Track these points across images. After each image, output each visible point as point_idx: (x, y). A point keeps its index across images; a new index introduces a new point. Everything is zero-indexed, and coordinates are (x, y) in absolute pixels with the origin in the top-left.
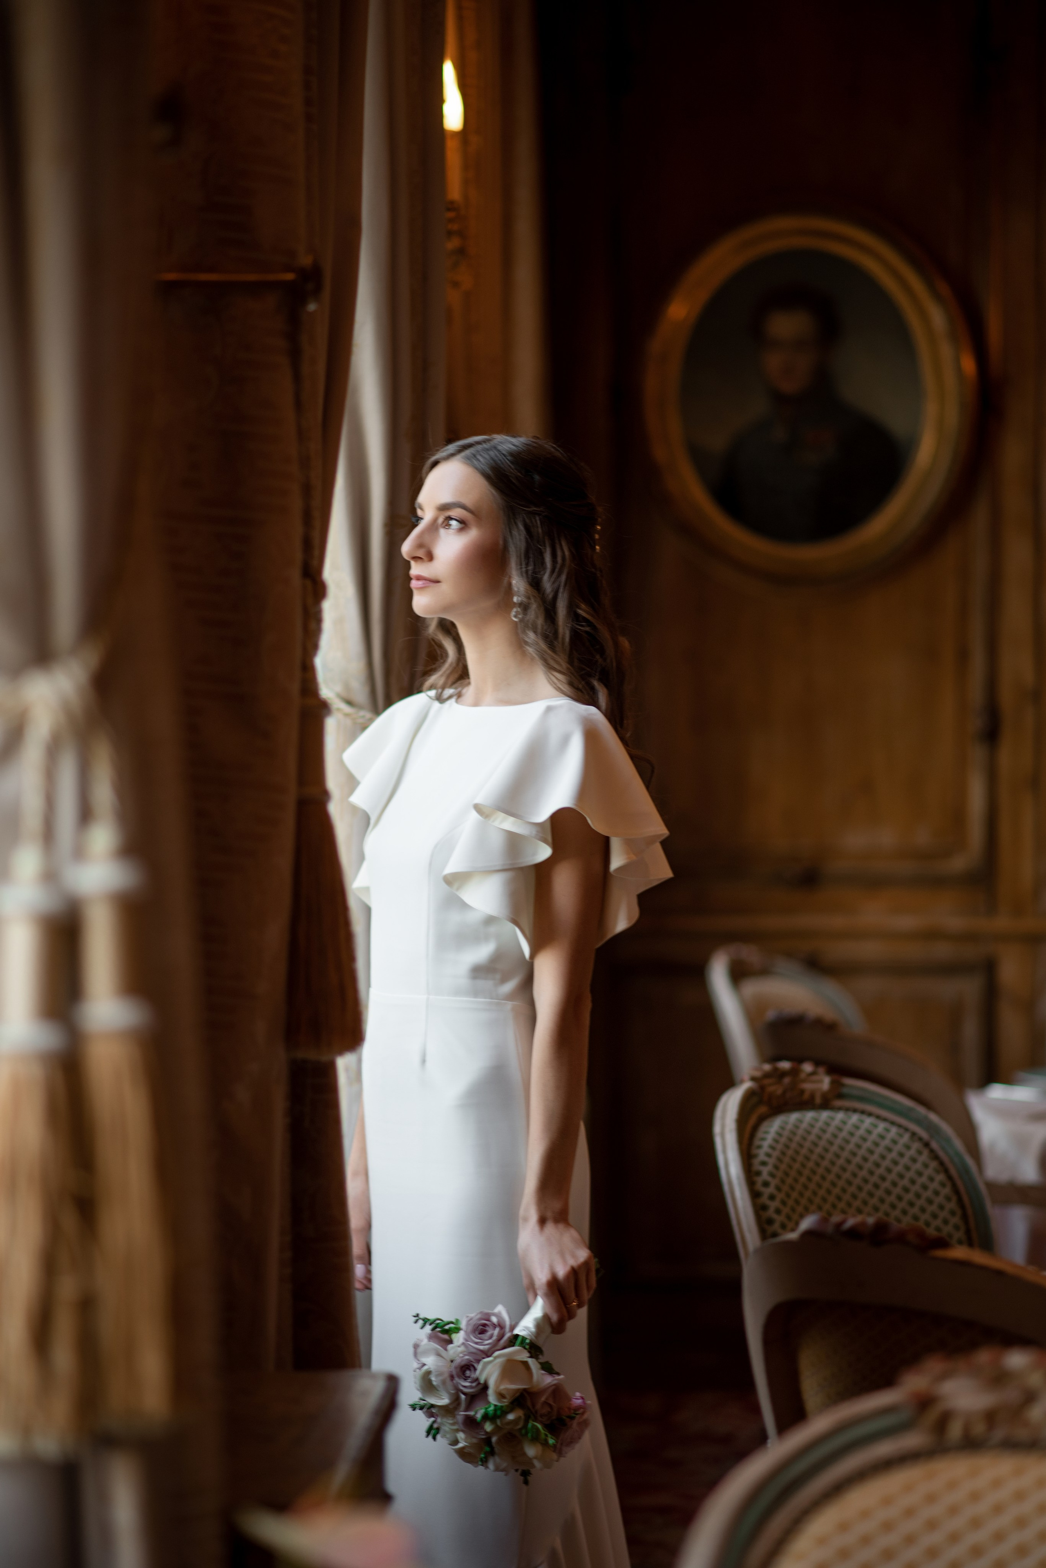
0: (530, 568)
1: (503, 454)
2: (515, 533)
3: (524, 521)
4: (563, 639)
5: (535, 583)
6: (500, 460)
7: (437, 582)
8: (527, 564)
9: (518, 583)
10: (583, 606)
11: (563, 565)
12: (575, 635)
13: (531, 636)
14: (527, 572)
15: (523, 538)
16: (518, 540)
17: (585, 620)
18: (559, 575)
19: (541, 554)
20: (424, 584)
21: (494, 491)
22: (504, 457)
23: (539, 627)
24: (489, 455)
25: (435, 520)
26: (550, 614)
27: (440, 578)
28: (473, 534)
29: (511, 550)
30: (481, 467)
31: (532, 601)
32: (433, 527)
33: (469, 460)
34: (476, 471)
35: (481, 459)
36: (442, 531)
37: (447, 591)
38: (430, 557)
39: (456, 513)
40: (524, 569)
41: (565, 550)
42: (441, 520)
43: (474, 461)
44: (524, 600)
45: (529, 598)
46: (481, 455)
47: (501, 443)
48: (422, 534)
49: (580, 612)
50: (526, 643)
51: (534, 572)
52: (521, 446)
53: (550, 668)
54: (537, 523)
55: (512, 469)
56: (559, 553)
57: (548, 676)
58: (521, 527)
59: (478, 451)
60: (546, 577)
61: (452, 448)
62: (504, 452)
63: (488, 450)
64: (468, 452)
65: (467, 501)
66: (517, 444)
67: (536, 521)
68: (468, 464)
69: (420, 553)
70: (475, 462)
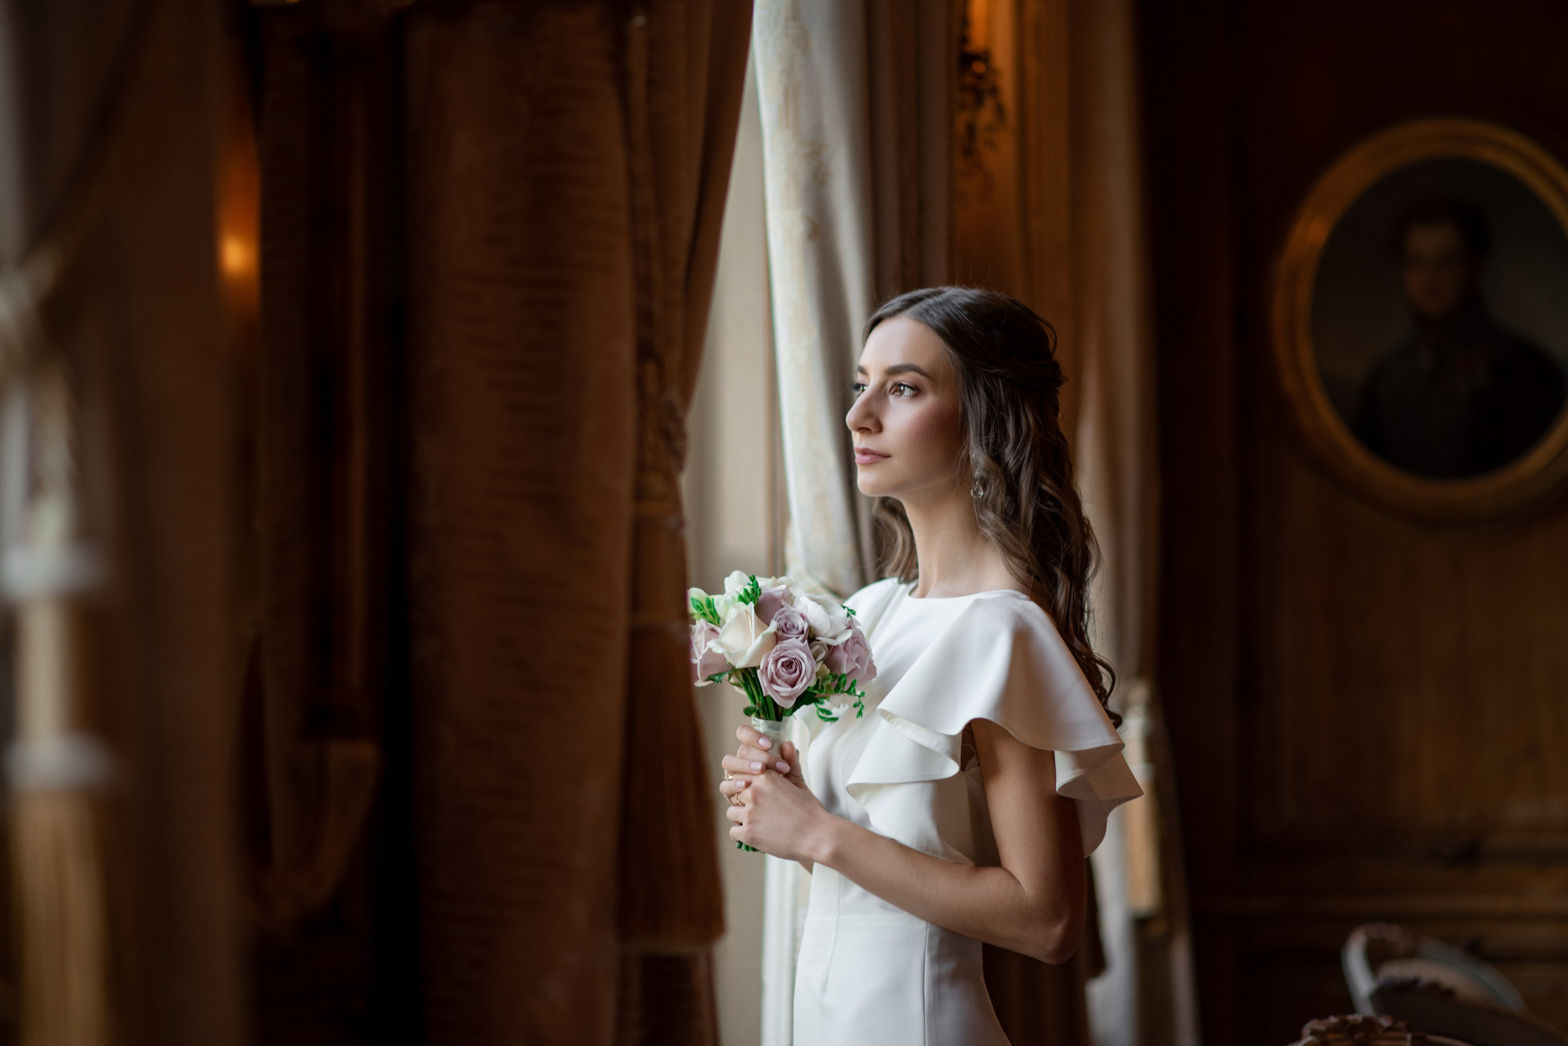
0: (992, 436)
1: (958, 308)
2: (976, 399)
3: (985, 384)
4: (1026, 518)
5: (996, 456)
6: (956, 316)
7: (888, 456)
8: (987, 433)
9: (978, 456)
10: (1048, 481)
11: (1028, 434)
12: (1039, 515)
13: (990, 516)
14: (988, 444)
15: (984, 405)
16: (977, 409)
17: (1052, 498)
18: (1024, 447)
19: (1003, 423)
20: (871, 459)
21: (950, 351)
22: (960, 312)
23: (999, 505)
24: (943, 310)
25: (882, 386)
26: (1012, 491)
27: (891, 451)
28: (929, 402)
29: (970, 418)
30: (935, 323)
31: (992, 476)
32: (881, 393)
33: (921, 317)
34: (930, 328)
35: (935, 314)
36: (892, 398)
37: (897, 466)
38: (880, 428)
39: (904, 378)
40: (984, 442)
41: (1029, 418)
42: (889, 386)
43: (927, 317)
44: (983, 474)
45: (988, 473)
46: (934, 310)
47: (956, 296)
48: (868, 402)
49: (1044, 487)
50: (982, 523)
51: (995, 442)
52: (978, 300)
53: (1008, 551)
54: (1000, 387)
55: (971, 326)
56: (1023, 420)
57: (1006, 560)
58: (982, 391)
59: (930, 306)
60: (1008, 449)
61: (896, 302)
62: (959, 307)
63: (941, 304)
64: (917, 308)
65: (922, 362)
66: (972, 296)
67: (999, 385)
68: (920, 321)
69: (868, 424)
70: (928, 319)
